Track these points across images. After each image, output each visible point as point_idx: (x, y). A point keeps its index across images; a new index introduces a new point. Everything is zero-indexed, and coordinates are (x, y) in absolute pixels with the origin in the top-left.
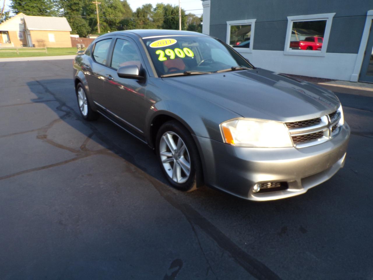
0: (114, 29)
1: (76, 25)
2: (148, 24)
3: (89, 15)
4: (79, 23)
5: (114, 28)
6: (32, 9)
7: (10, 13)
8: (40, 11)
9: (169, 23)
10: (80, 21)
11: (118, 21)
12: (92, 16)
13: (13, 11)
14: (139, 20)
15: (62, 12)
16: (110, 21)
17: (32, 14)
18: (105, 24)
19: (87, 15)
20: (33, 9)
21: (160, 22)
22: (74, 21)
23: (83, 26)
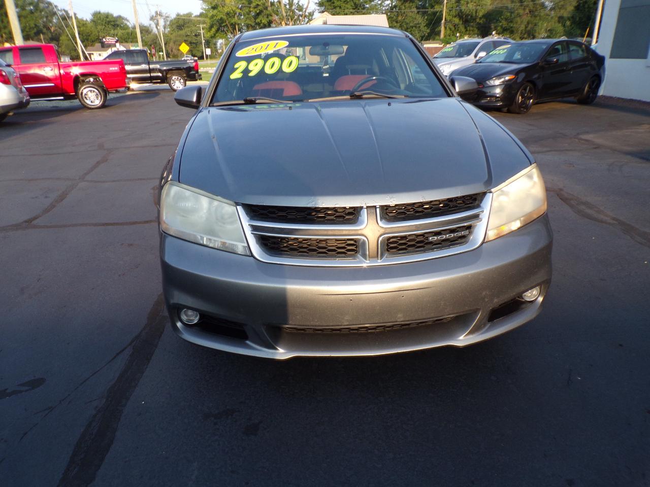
0: (471, 29)
1: (405, 26)
2: (540, 16)
3: (432, 7)
4: (410, 22)
5: (473, 27)
6: (344, 5)
7: (315, 14)
8: (354, 7)
9: (587, 10)
10: (413, 18)
11: (481, 14)
12: (437, 8)
13: (319, 10)
14: (523, 8)
15: (388, 5)
16: (467, 15)
17: (343, 13)
18: (457, 20)
19: (429, 8)
20: (346, 5)
21: (566, 9)
22: (404, 19)
23: (416, 27)
